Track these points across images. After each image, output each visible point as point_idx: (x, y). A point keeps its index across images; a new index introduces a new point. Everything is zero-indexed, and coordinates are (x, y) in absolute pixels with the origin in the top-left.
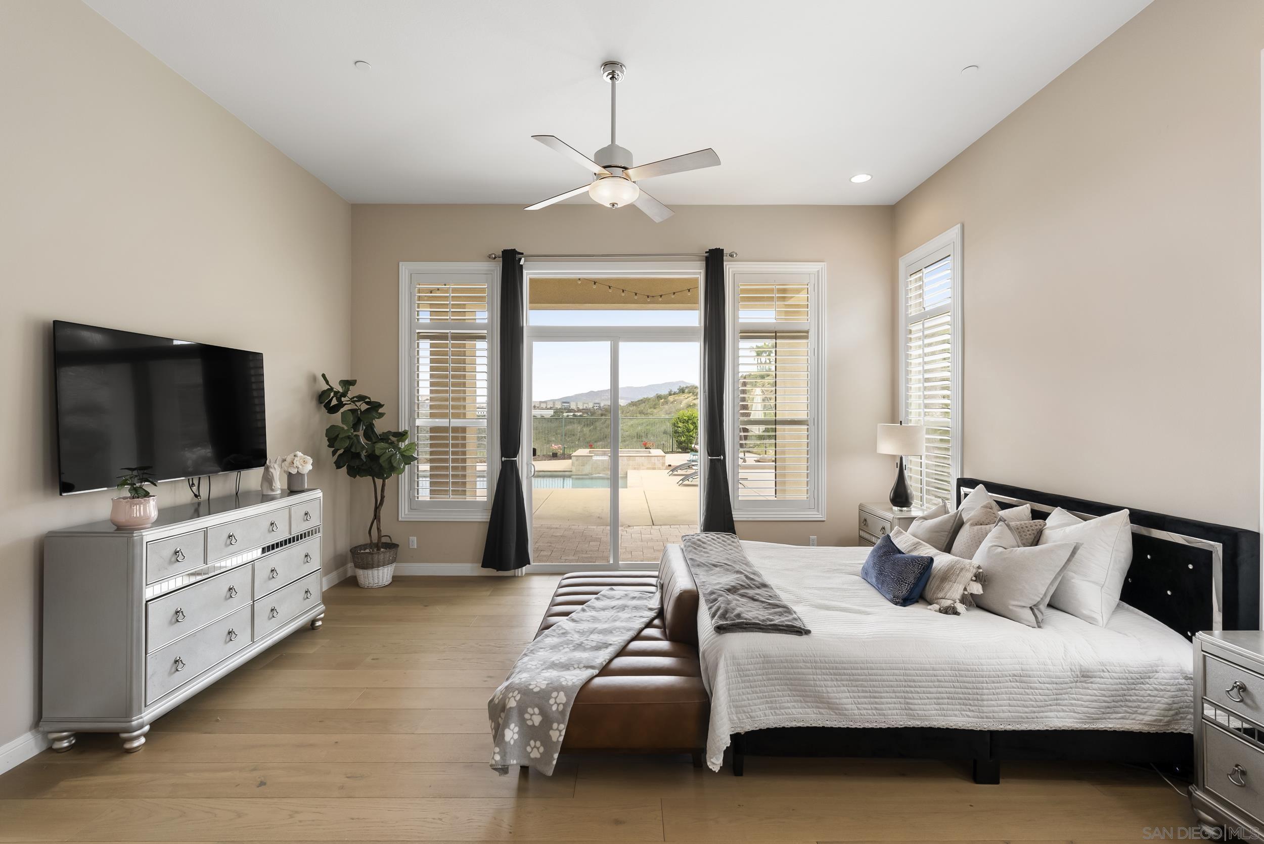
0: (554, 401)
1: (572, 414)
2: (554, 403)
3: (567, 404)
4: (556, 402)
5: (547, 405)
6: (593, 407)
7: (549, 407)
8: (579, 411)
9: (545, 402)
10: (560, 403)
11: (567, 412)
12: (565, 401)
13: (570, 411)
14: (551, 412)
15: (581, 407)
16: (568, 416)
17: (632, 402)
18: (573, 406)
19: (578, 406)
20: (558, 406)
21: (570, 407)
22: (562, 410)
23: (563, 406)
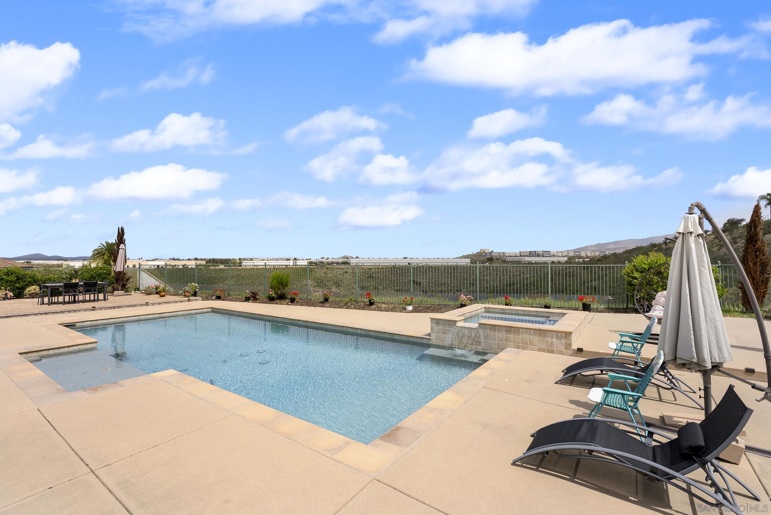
0: (568, 251)
1: (582, 260)
2: (568, 253)
3: (578, 253)
5: (562, 254)
6: (599, 255)
7: (564, 255)
8: (587, 257)
9: (562, 252)
10: (573, 252)
11: (577, 259)
12: (578, 250)
13: (580, 258)
14: (566, 259)
15: (589, 255)
16: (578, 261)
17: (626, 250)
18: (583, 254)
20: (571, 254)
21: (580, 255)
22: (574, 257)
23: (575, 254)
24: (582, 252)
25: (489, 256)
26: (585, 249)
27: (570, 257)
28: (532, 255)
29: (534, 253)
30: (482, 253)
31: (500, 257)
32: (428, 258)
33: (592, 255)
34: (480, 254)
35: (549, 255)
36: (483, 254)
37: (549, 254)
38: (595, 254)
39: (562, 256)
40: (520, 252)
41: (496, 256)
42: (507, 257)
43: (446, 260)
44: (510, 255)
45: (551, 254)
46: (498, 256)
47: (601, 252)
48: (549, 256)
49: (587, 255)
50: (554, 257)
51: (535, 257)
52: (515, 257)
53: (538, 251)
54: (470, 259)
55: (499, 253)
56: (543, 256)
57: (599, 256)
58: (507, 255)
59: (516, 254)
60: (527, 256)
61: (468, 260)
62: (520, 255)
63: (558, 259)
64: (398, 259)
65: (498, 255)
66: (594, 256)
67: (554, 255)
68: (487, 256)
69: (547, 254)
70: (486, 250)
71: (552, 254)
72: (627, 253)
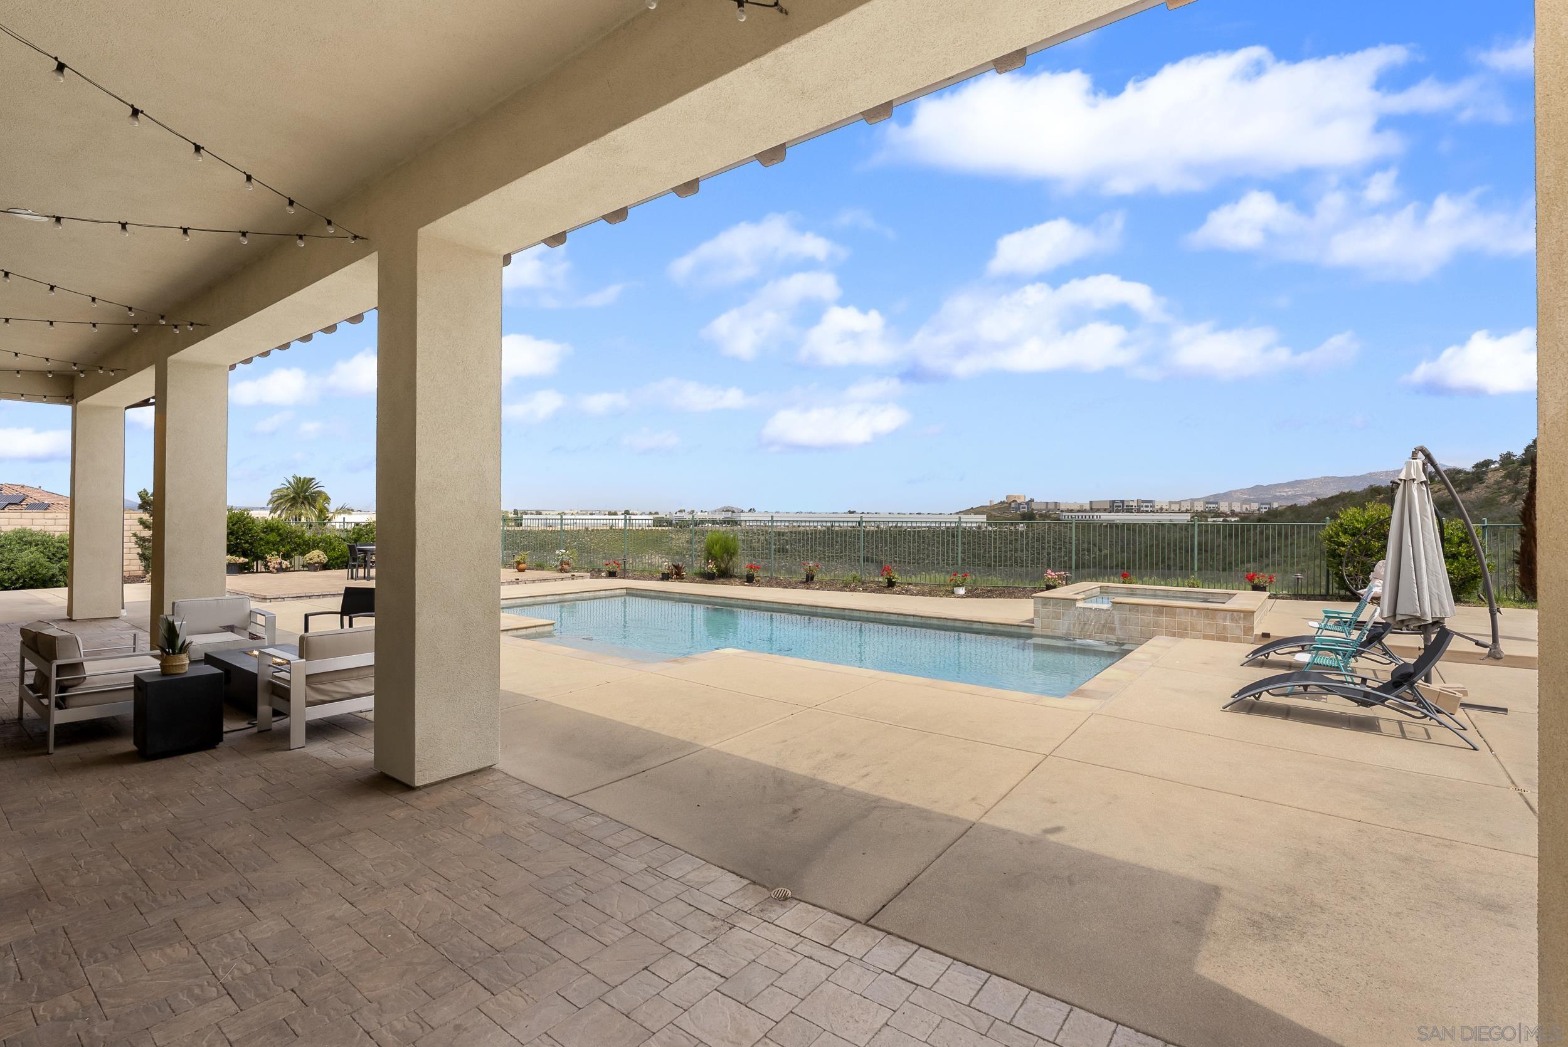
0: (1193, 501)
1: (1221, 519)
2: (1192, 505)
3: (1214, 505)
4: (1196, 503)
5: (1180, 506)
6: (1259, 510)
7: (1183, 509)
8: (1233, 514)
9: (1179, 503)
10: (1202, 503)
11: (1212, 517)
12: (1215, 499)
13: (1218, 515)
14: (1187, 517)
15: (1237, 510)
16: (1214, 522)
17: (1319, 500)
18: (1224, 507)
19: (1233, 508)
20: (1199, 507)
21: (1219, 509)
22: (1205, 514)
23: (1207, 508)
24: (1222, 504)
25: (1026, 510)
26: (1227, 496)
27: (1197, 513)
28: (1115, 508)
29: (1121, 504)
30: (1010, 504)
31: (1048, 512)
32: (899, 514)
33: (1244, 510)
34: (1007, 505)
35: (1151, 509)
36: (1013, 505)
37: (1151, 507)
38: (1250, 507)
39: (1180, 511)
40: (1091, 502)
41: (1041, 510)
42: (1062, 511)
43: (934, 516)
44: (1070, 508)
45: (1156, 507)
46: (1044, 510)
47: (1262, 504)
48: (1153, 512)
49: (1234, 510)
50: (1161, 513)
51: (1123, 512)
52: (1079, 511)
53: (1128, 501)
54: (985, 516)
55: (1047, 503)
56: (1139, 511)
57: (1258, 512)
58: (1062, 507)
59: (1082, 506)
60: (1105, 510)
61: (983, 518)
62: (1091, 509)
63: (1171, 518)
64: (836, 513)
65: (1045, 508)
66: (1247, 512)
67: (1161, 509)
68: (1021, 510)
69: (1147, 506)
70: (1019, 497)
71: (1159, 507)
72: (1320, 505)
